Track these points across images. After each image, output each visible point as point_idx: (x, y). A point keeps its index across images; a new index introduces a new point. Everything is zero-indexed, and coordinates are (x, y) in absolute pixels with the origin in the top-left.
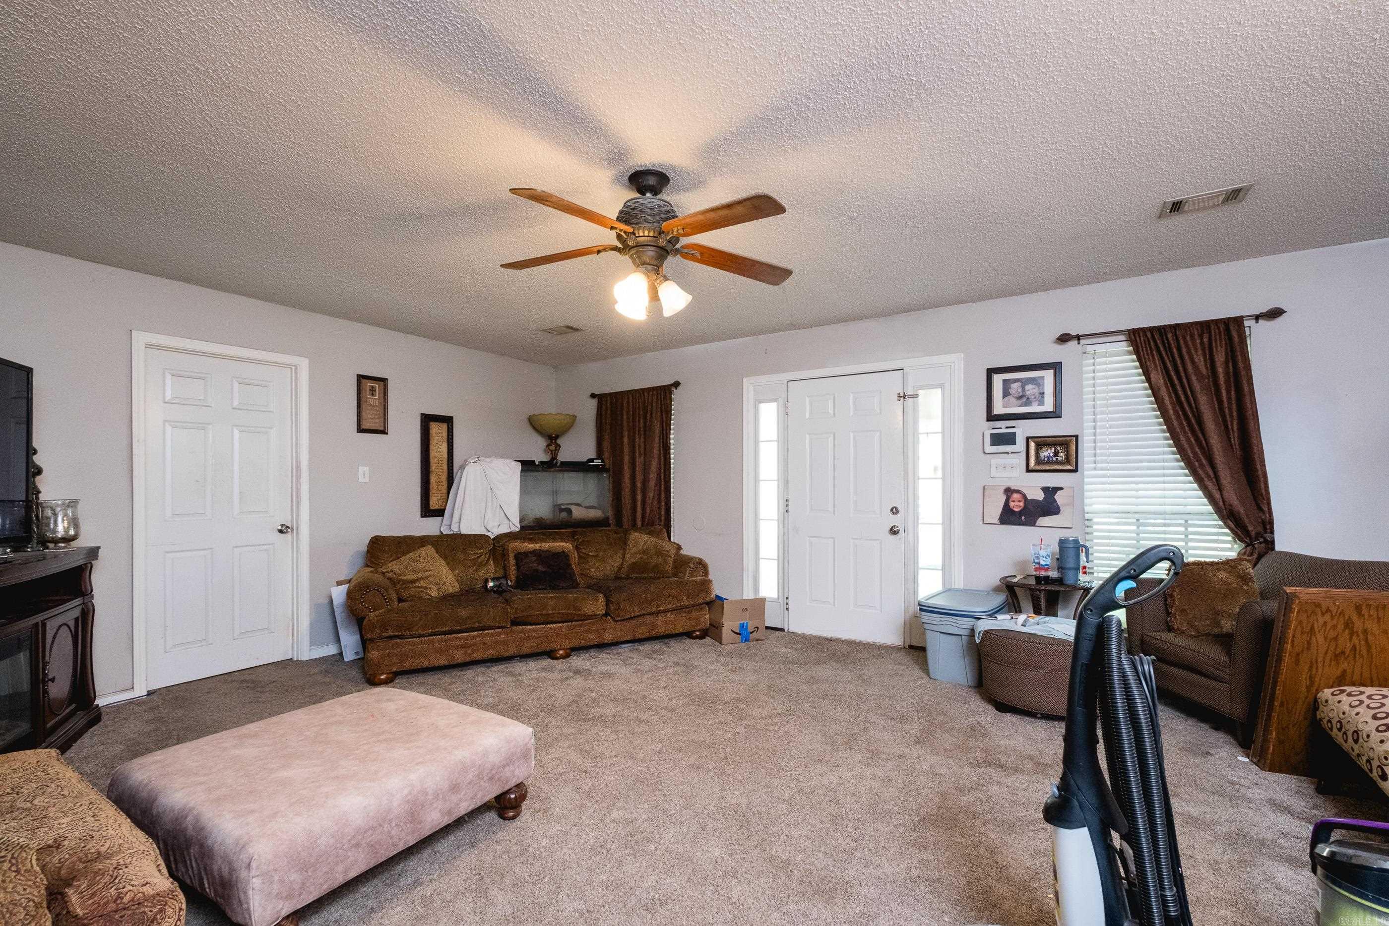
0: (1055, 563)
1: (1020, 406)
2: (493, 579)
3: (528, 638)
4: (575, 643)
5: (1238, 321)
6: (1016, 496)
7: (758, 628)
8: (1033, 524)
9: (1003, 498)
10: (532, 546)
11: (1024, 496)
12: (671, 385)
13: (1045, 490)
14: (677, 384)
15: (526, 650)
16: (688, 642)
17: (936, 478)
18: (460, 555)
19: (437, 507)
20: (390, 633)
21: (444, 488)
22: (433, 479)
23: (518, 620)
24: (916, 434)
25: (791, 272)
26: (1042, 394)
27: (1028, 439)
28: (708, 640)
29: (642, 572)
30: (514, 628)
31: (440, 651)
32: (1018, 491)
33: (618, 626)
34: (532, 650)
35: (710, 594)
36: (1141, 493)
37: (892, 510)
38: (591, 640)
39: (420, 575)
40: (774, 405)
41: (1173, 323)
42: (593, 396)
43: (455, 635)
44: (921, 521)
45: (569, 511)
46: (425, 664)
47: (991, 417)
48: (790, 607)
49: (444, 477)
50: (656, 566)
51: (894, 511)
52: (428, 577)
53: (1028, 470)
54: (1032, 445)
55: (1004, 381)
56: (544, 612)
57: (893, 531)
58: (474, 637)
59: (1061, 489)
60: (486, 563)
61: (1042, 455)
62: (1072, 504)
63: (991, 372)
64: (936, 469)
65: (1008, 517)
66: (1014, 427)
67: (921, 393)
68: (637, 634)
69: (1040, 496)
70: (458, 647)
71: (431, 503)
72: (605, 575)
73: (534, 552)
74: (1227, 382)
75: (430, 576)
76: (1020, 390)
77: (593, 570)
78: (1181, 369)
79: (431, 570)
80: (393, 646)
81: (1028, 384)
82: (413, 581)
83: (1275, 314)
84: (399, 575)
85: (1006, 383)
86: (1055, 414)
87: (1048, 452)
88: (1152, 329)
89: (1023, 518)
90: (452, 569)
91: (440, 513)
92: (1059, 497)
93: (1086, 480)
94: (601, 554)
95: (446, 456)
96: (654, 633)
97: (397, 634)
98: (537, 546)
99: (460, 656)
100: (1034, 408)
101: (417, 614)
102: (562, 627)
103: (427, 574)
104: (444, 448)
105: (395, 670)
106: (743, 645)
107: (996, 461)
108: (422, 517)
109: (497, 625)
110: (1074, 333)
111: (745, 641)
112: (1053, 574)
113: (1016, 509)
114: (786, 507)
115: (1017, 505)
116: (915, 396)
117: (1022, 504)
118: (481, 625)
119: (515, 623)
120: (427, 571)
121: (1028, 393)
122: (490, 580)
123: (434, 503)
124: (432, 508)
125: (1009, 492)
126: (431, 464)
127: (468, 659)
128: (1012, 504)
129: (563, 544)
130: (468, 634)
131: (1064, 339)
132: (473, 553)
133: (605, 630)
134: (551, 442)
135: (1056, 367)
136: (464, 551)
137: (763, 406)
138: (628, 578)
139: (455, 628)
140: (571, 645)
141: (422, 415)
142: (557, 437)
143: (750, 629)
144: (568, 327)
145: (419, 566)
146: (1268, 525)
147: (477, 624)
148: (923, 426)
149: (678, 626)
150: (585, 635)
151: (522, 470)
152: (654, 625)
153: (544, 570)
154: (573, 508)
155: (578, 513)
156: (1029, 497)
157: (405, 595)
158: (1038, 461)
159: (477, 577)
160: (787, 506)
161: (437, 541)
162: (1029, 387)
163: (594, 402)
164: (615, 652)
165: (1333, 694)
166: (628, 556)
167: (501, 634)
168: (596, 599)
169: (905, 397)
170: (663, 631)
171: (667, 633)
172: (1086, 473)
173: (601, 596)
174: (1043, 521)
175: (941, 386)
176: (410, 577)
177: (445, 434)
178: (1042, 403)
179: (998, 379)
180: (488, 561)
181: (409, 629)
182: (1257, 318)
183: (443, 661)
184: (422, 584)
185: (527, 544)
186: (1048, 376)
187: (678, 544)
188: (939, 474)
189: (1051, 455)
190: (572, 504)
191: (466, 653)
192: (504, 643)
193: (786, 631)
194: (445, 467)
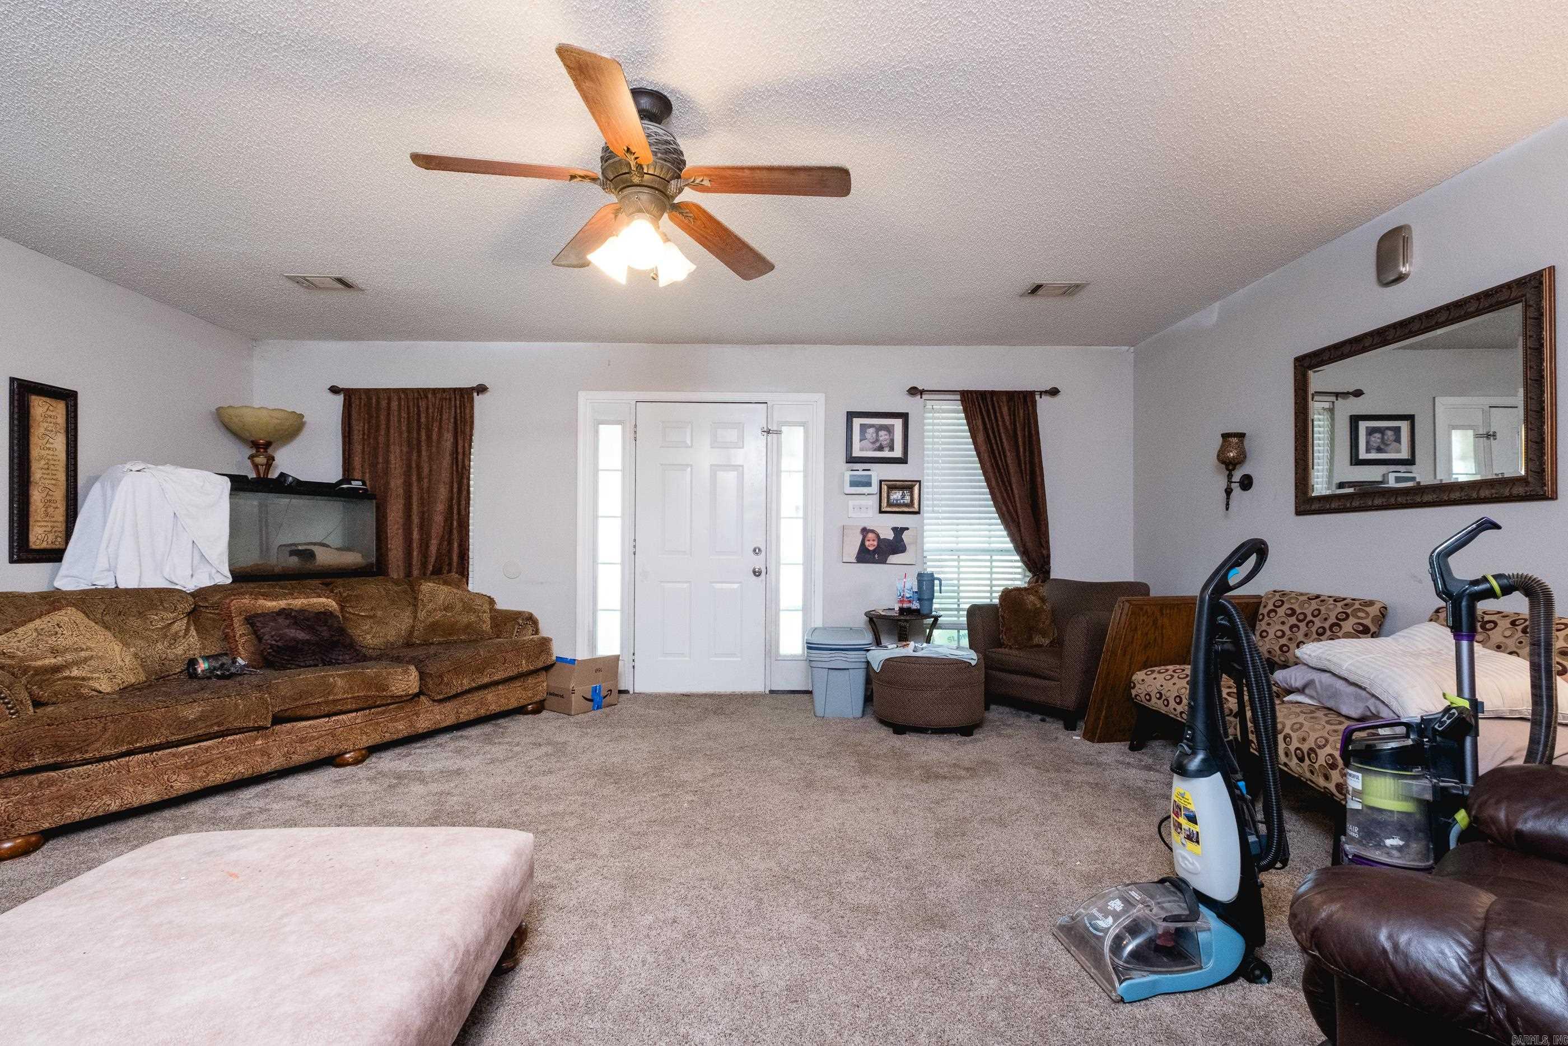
0: (916, 596)
1: (875, 450)
2: (206, 658)
3: (302, 741)
4: (375, 739)
5: (1032, 394)
6: (870, 535)
7: (611, 690)
8: (883, 561)
9: (859, 538)
10: (274, 603)
11: (878, 536)
12: (473, 389)
13: (894, 529)
14: (482, 389)
15: (297, 759)
16: (523, 719)
17: (797, 518)
18: (135, 623)
19: (44, 545)
20: (38, 761)
21: (59, 514)
22: (36, 496)
23: (287, 714)
24: (779, 472)
25: (771, 267)
26: (892, 441)
27: (881, 481)
28: (545, 714)
29: (450, 634)
30: (277, 728)
31: (143, 780)
32: (873, 531)
33: (437, 708)
34: (308, 759)
35: (551, 655)
36: (960, 533)
37: (755, 550)
38: (398, 731)
39: (69, 657)
40: (618, 428)
41: (990, 389)
42: (334, 390)
43: (174, 750)
44: (782, 562)
45: (309, 555)
46: (114, 806)
47: (851, 460)
48: (636, 665)
49: (59, 494)
50: (469, 625)
51: (757, 551)
52: (86, 660)
53: (881, 512)
54: (885, 488)
55: (861, 425)
56: (331, 698)
57: (757, 573)
58: (207, 749)
59: (907, 529)
60: (186, 634)
61: (892, 497)
62: (915, 543)
63: (851, 415)
64: (797, 508)
65: (865, 556)
66: (869, 470)
67: (784, 429)
68: (461, 716)
69: (890, 536)
70: (177, 770)
71: (32, 538)
72: (388, 641)
73: (282, 612)
74: (1024, 443)
75: (91, 658)
76: (874, 435)
77: (369, 637)
78: (996, 430)
79: (88, 649)
80: (41, 783)
81: (881, 430)
82: (56, 669)
83: (1054, 392)
84: (22, 659)
85: (863, 427)
86: (903, 460)
87: (896, 495)
88: (976, 392)
89: (876, 556)
90: (126, 644)
91: (55, 555)
92: (905, 536)
93: (925, 521)
94: (379, 613)
95: (63, 456)
96: (482, 712)
97: (51, 761)
98: (282, 604)
99: (182, 784)
100: (886, 454)
101: (95, 721)
102: (356, 718)
103: (83, 654)
104: (59, 443)
105: (46, 825)
106: (598, 712)
107: (853, 502)
108: (12, 561)
109: (251, 725)
110: (920, 388)
111: (598, 708)
112: (915, 605)
113: (871, 548)
114: (632, 550)
115: (871, 544)
116: (778, 432)
117: (875, 543)
118: (222, 728)
119: (278, 720)
120: (82, 650)
121: (881, 439)
122: (200, 661)
123: (39, 536)
124: (33, 546)
125: (865, 531)
126: (33, 469)
127: (197, 786)
128: (867, 543)
129: (323, 600)
130: (196, 745)
131: (913, 391)
132: (158, 619)
133: (417, 714)
134: (257, 451)
135: (904, 416)
136: (141, 614)
137: (603, 429)
138: (426, 644)
139: (173, 738)
140: (370, 743)
141: (12, 380)
142: (268, 444)
143: (604, 693)
144: (340, 280)
145: (62, 642)
146: (1046, 560)
147: (216, 728)
148: (786, 464)
149: (513, 700)
150: (390, 725)
151: (232, 490)
152: (483, 703)
153: (308, 637)
154: (316, 549)
155: (324, 557)
156: (882, 537)
157: (45, 695)
158: (889, 504)
159: (171, 656)
160: (635, 547)
161: (83, 600)
162: (882, 433)
163: (340, 399)
164: (433, 745)
165: (1146, 674)
166: (422, 615)
167: (256, 739)
168: (406, 672)
169: (768, 432)
170: (494, 708)
171: (498, 710)
172: (925, 515)
173: (412, 668)
174: (893, 559)
175: (803, 424)
176: (50, 661)
177: (62, 421)
178: (892, 449)
179: (857, 422)
180: (187, 630)
181: (80, 750)
182: (1041, 393)
183: (150, 796)
184: (75, 672)
185: (261, 602)
186: (898, 424)
187: (489, 597)
188: (801, 514)
189: (899, 497)
190: (315, 544)
191: (193, 778)
192: (264, 752)
193: (631, 692)
194: (62, 476)
